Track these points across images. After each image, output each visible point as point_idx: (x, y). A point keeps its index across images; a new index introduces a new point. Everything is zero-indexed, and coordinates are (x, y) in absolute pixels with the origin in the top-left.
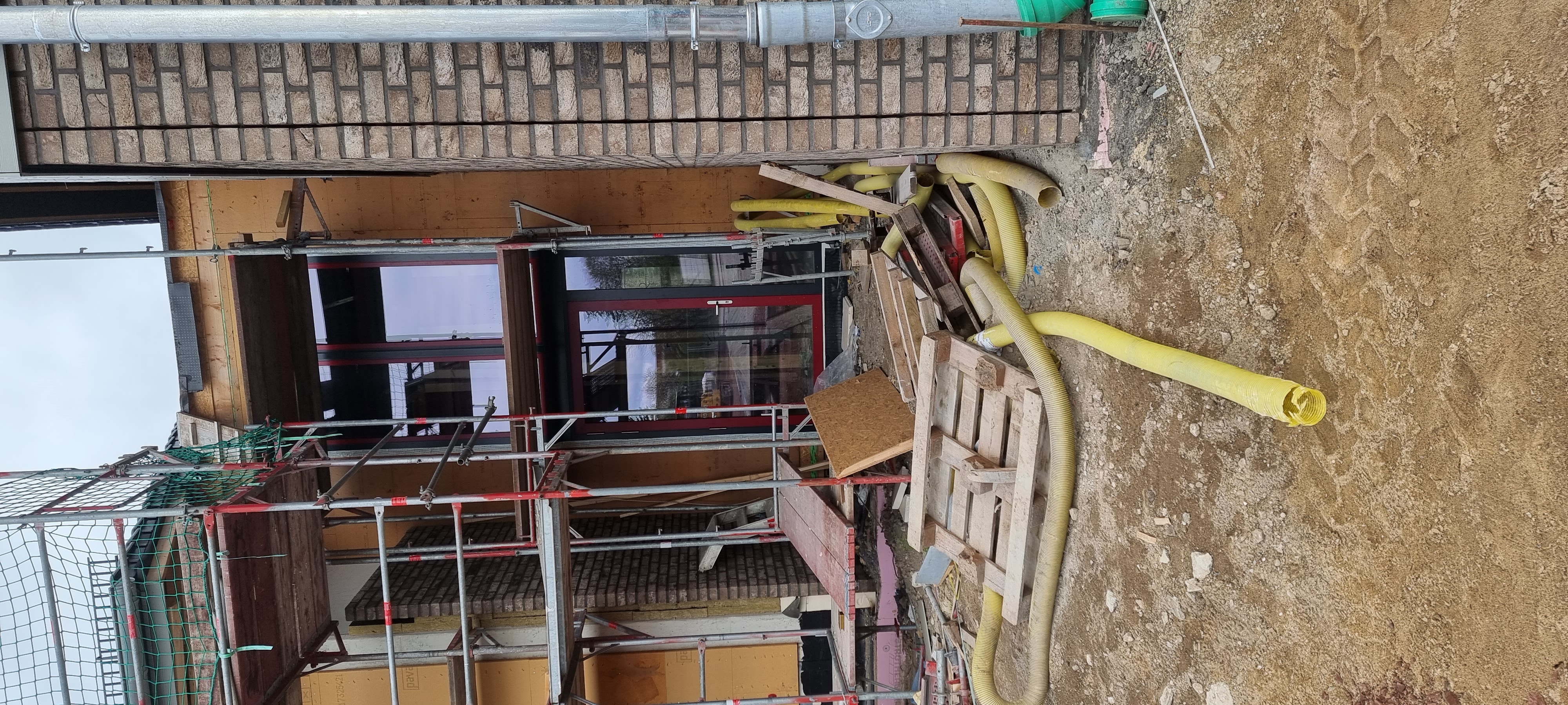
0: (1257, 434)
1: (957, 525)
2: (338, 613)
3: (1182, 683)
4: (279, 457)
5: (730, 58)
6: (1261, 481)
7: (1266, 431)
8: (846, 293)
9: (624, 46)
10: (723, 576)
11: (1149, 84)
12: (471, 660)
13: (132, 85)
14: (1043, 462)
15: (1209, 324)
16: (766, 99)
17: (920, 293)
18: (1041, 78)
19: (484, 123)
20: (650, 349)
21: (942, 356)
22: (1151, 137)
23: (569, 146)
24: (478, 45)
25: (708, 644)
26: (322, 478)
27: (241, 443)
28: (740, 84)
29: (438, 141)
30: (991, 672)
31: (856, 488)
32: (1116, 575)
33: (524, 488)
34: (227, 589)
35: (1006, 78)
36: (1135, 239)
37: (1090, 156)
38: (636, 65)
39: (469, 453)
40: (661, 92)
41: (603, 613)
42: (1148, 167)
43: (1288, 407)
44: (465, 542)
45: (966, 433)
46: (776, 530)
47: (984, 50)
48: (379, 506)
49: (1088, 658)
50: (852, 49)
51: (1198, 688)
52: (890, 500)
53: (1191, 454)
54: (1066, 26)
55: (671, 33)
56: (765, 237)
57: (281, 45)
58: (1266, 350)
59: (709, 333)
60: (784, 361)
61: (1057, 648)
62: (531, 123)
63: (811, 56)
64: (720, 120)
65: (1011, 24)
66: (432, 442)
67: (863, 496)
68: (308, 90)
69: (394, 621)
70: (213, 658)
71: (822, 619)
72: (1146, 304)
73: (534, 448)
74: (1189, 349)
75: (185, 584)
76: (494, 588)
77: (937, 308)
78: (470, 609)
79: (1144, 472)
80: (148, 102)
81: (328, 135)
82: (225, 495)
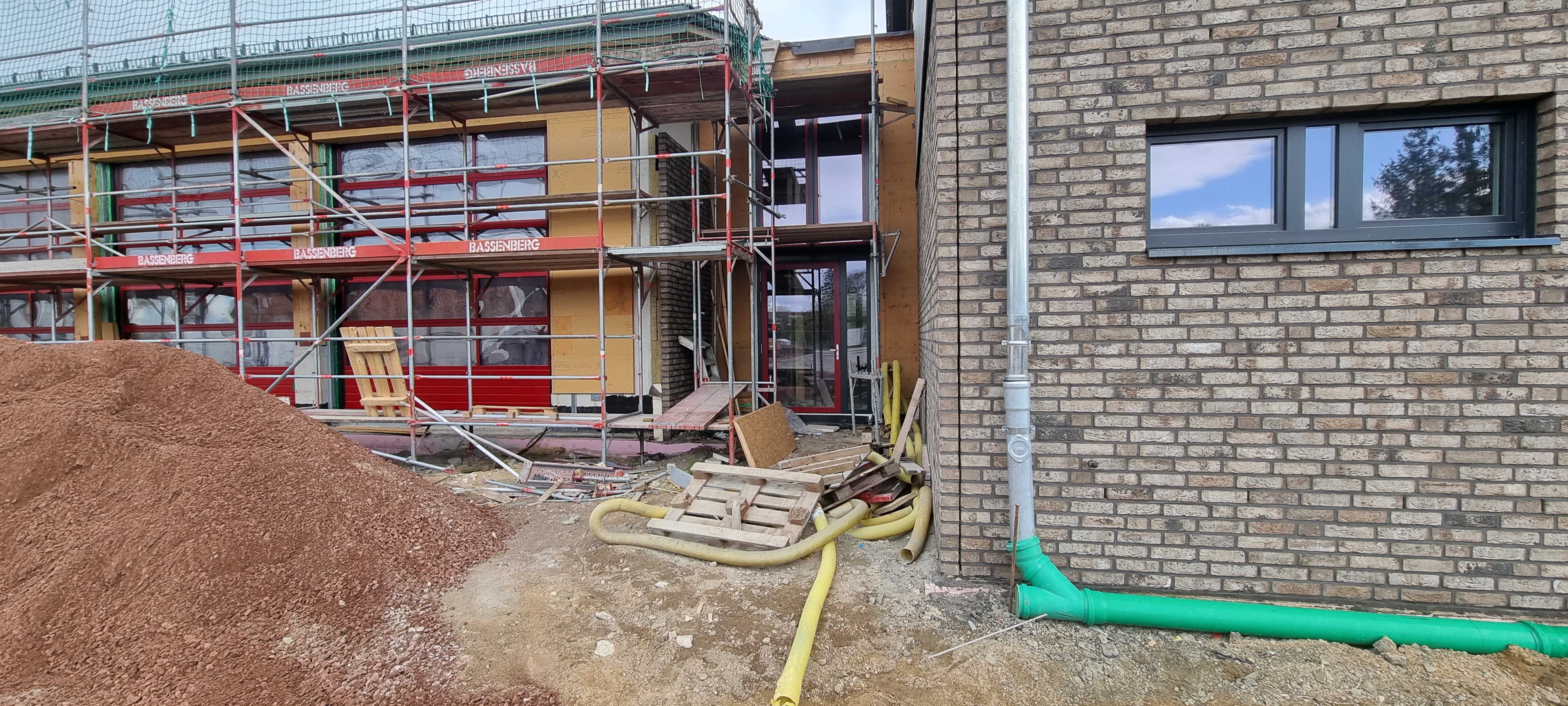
0: (765, 678)
1: (706, 493)
2: (663, 128)
3: (614, 626)
4: (755, 96)
5: (996, 364)
6: (736, 681)
7: (767, 684)
8: (841, 428)
9: (1004, 301)
10: (675, 350)
11: (977, 619)
12: (634, 203)
13: (982, 19)
14: (744, 546)
15: (831, 651)
16: (971, 385)
17: (847, 474)
18: (981, 553)
19: (958, 217)
20: (810, 309)
21: (809, 487)
22: (945, 619)
23: (944, 266)
24: (1005, 215)
25: (636, 340)
26: (743, 120)
27: (763, 75)
28: (981, 369)
29: (948, 190)
30: (619, 510)
31: (726, 432)
32: (677, 588)
33: (733, 234)
34: (681, 67)
35: (981, 531)
36: (882, 608)
37: (933, 581)
38: (992, 308)
39: (753, 202)
40: (977, 322)
41: (657, 279)
42: (927, 617)
43: (784, 699)
44: (701, 200)
45: (762, 500)
46: (701, 383)
47: (999, 518)
48: (726, 152)
49: (627, 569)
50: (1002, 437)
51: (611, 635)
52: (718, 452)
53: (752, 637)
54: (1013, 569)
55: (1012, 329)
56: (878, 380)
57: (1005, 102)
58: (815, 687)
59: (817, 346)
60: (800, 389)
61: (633, 550)
62: (958, 244)
63: (997, 413)
64: (959, 357)
65: (1015, 535)
66: (758, 182)
67: (722, 435)
68: (979, 117)
69: (657, 160)
70: (643, 59)
71: (648, 409)
72: (842, 613)
73: (755, 240)
74: (816, 639)
75: (685, 44)
76: (674, 216)
77: (838, 485)
78: (662, 203)
79: (740, 608)
80: (972, 27)
81: (951, 127)
82: (735, 66)
